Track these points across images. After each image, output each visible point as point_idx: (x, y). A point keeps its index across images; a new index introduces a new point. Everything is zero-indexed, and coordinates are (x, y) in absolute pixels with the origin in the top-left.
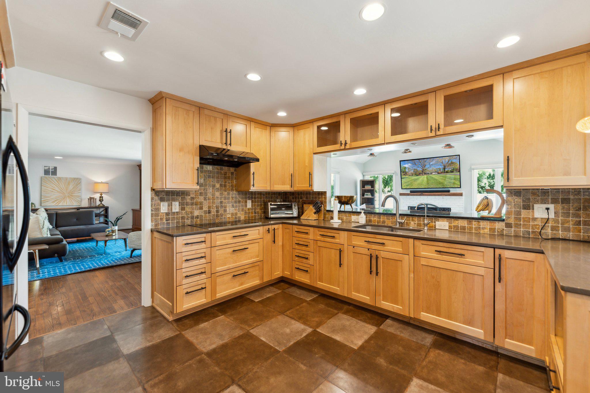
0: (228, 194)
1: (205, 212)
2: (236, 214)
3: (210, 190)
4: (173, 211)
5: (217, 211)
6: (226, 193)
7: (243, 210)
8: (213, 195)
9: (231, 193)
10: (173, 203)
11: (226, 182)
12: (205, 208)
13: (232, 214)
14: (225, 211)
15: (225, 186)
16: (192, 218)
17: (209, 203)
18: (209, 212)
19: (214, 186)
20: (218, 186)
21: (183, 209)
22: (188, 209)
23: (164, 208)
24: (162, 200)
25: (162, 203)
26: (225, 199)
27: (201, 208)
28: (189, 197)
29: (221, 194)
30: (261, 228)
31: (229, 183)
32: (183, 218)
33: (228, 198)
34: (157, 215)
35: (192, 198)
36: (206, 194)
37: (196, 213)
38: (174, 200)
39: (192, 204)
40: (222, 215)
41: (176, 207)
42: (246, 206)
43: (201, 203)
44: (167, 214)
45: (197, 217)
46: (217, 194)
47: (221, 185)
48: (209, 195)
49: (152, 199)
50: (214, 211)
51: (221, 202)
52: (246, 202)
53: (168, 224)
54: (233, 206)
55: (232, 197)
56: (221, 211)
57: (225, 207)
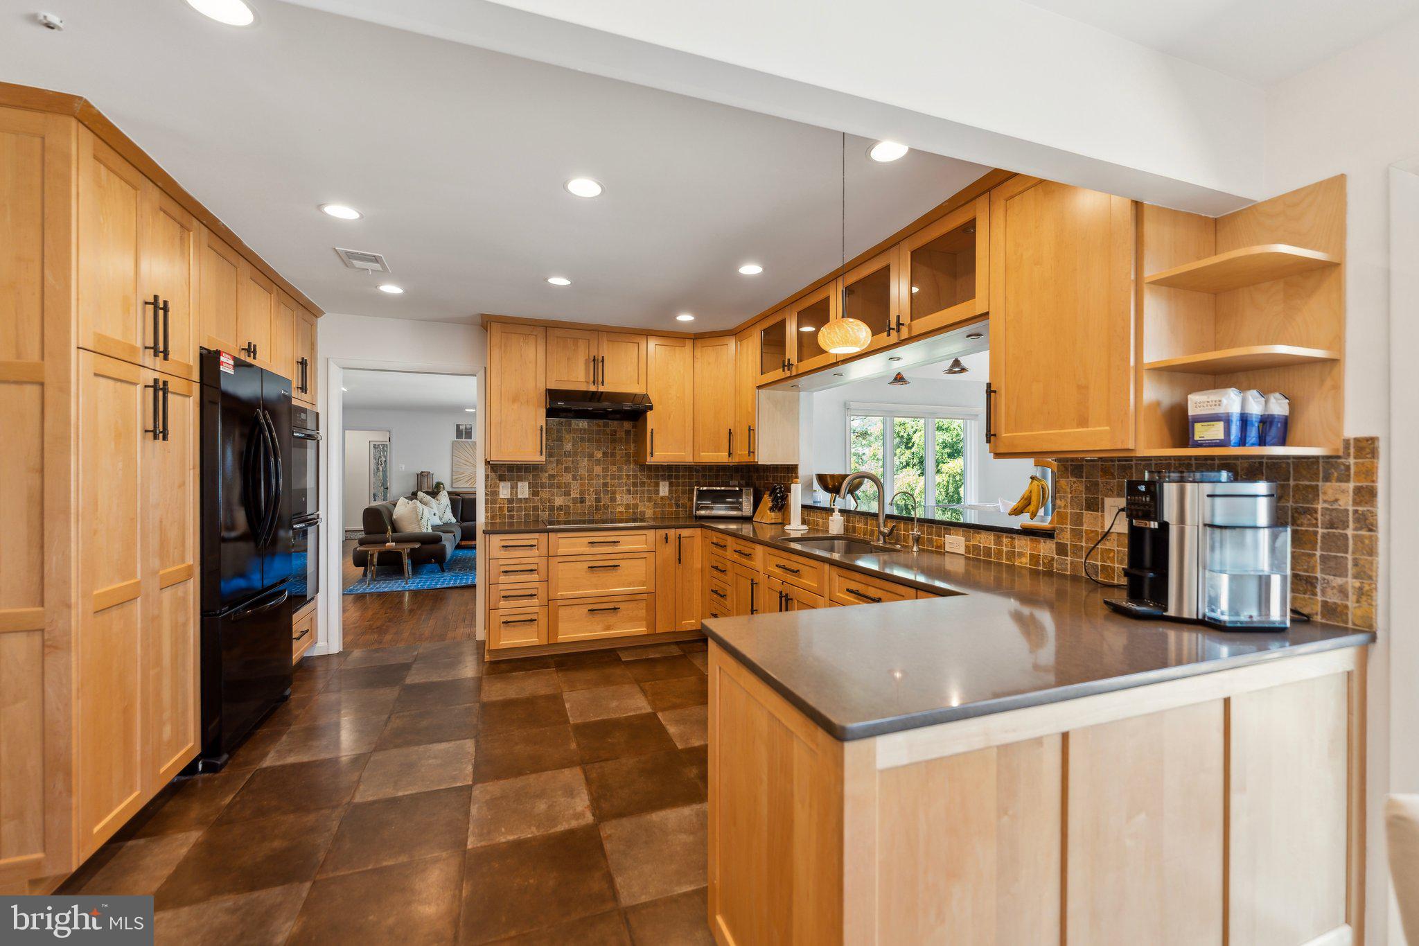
0: (620, 469)
1: (575, 500)
2: (636, 506)
3: (584, 463)
4: (519, 497)
5: (598, 500)
6: (615, 468)
7: (650, 500)
8: (590, 471)
9: (625, 467)
10: (520, 484)
11: (615, 449)
12: (575, 494)
13: (628, 506)
14: (613, 500)
15: (613, 455)
16: (552, 509)
17: (581, 485)
18: (582, 501)
19: (591, 456)
20: (599, 455)
21: (535, 494)
22: (544, 494)
23: (504, 491)
24: (502, 478)
25: (502, 484)
26: (613, 477)
27: (567, 494)
28: (547, 475)
29: (605, 470)
30: (651, 533)
31: (621, 450)
32: (535, 508)
33: (620, 478)
34: (494, 502)
35: (551, 477)
36: (576, 469)
37: (559, 501)
38: (521, 479)
39: (551, 486)
40: (606, 507)
41: (524, 490)
42: (657, 492)
43: (567, 485)
44: (510, 501)
45: (560, 508)
46: (598, 470)
47: (605, 454)
48: (583, 472)
49: (487, 477)
50: (590, 499)
51: (605, 485)
52: (657, 485)
53: (511, 517)
54: (629, 492)
55: (628, 476)
56: (605, 500)
57: (614, 493)
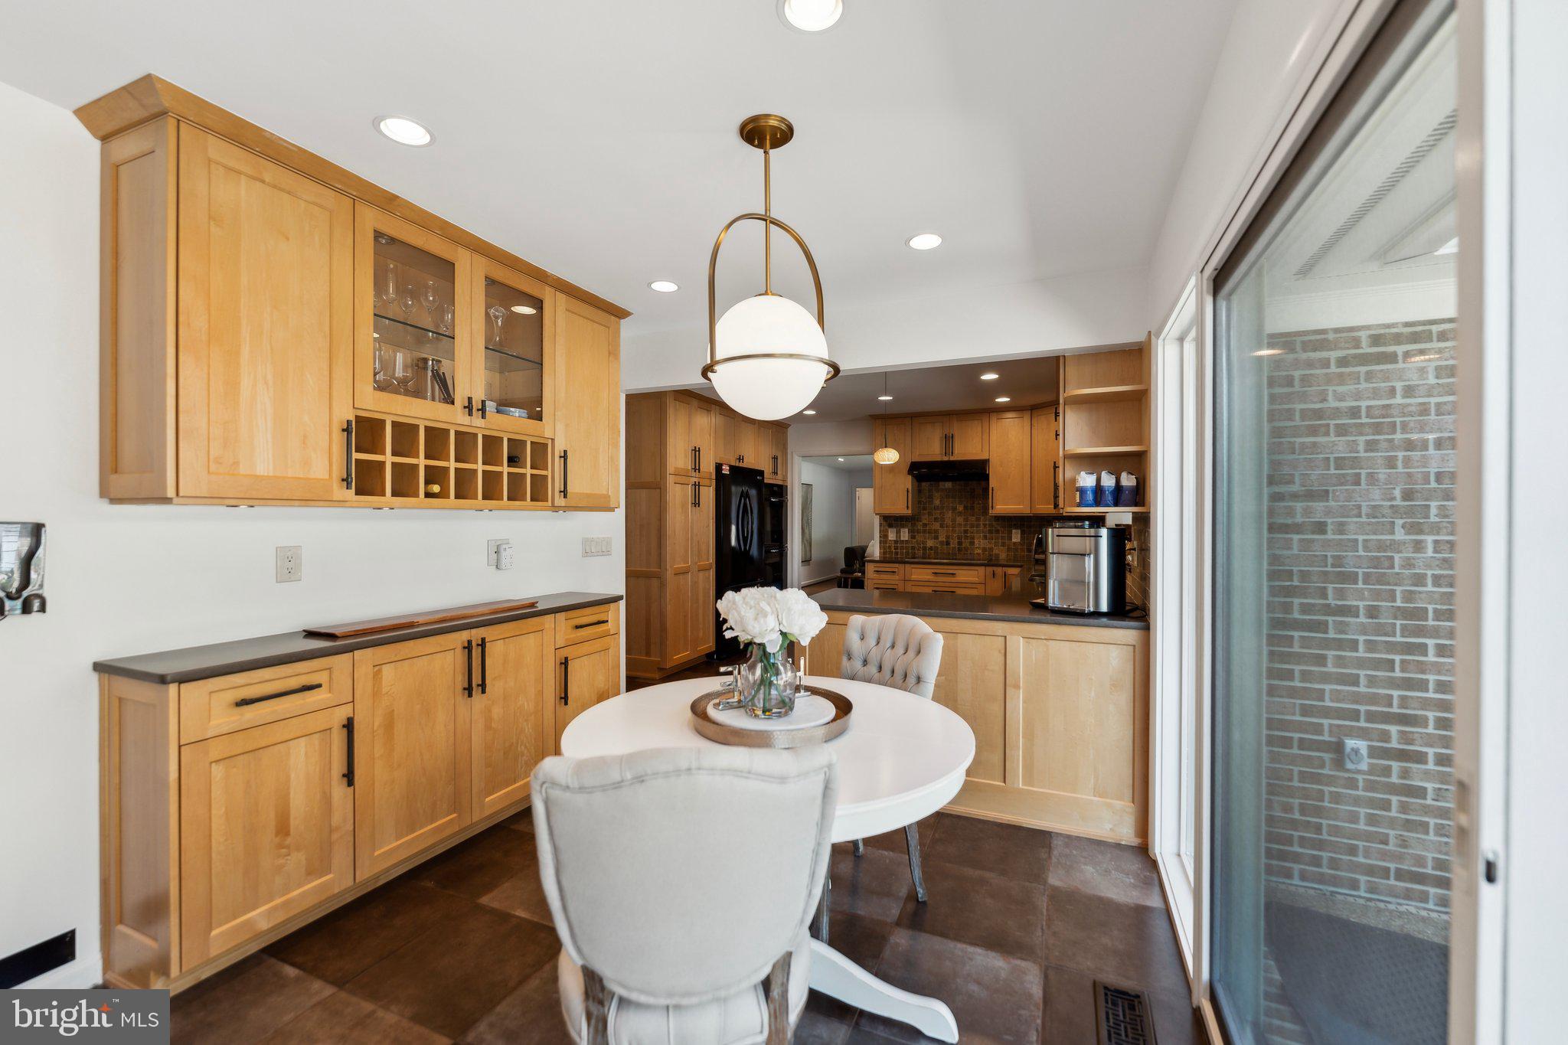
0: (978, 519)
1: (942, 543)
2: (991, 549)
3: (949, 515)
4: (902, 539)
5: (960, 543)
6: (974, 518)
7: (1003, 545)
8: (954, 520)
9: (982, 518)
10: (902, 530)
11: (974, 503)
12: (942, 538)
13: (984, 549)
14: (972, 543)
15: (972, 508)
16: (925, 548)
17: (947, 531)
18: (948, 543)
19: (954, 509)
20: (960, 508)
21: (913, 537)
22: (919, 537)
23: (892, 535)
24: (890, 526)
25: (890, 530)
26: (972, 526)
27: (936, 538)
28: (921, 523)
29: (966, 520)
30: (982, 569)
31: (979, 504)
32: (913, 548)
33: (978, 526)
34: (885, 542)
35: (925, 525)
36: (943, 519)
37: (930, 543)
38: (903, 526)
39: (924, 532)
40: (966, 549)
41: (905, 535)
42: (1010, 538)
43: (936, 531)
44: (896, 542)
45: (931, 548)
46: (960, 520)
47: (965, 508)
48: (948, 521)
49: (881, 525)
50: (954, 543)
51: (966, 532)
52: (1010, 533)
53: (897, 553)
54: (985, 537)
55: (985, 525)
56: (966, 544)
57: (973, 538)
